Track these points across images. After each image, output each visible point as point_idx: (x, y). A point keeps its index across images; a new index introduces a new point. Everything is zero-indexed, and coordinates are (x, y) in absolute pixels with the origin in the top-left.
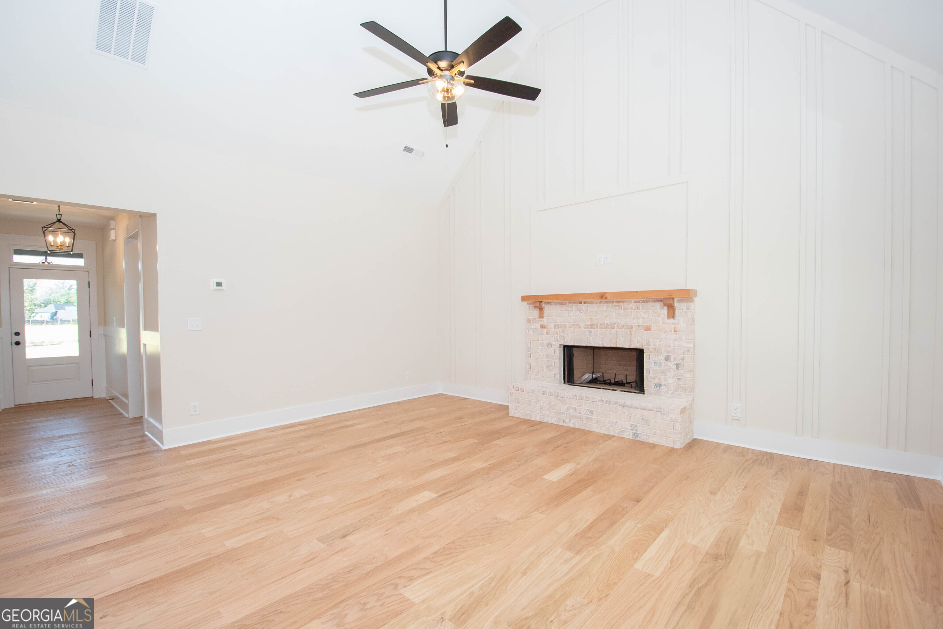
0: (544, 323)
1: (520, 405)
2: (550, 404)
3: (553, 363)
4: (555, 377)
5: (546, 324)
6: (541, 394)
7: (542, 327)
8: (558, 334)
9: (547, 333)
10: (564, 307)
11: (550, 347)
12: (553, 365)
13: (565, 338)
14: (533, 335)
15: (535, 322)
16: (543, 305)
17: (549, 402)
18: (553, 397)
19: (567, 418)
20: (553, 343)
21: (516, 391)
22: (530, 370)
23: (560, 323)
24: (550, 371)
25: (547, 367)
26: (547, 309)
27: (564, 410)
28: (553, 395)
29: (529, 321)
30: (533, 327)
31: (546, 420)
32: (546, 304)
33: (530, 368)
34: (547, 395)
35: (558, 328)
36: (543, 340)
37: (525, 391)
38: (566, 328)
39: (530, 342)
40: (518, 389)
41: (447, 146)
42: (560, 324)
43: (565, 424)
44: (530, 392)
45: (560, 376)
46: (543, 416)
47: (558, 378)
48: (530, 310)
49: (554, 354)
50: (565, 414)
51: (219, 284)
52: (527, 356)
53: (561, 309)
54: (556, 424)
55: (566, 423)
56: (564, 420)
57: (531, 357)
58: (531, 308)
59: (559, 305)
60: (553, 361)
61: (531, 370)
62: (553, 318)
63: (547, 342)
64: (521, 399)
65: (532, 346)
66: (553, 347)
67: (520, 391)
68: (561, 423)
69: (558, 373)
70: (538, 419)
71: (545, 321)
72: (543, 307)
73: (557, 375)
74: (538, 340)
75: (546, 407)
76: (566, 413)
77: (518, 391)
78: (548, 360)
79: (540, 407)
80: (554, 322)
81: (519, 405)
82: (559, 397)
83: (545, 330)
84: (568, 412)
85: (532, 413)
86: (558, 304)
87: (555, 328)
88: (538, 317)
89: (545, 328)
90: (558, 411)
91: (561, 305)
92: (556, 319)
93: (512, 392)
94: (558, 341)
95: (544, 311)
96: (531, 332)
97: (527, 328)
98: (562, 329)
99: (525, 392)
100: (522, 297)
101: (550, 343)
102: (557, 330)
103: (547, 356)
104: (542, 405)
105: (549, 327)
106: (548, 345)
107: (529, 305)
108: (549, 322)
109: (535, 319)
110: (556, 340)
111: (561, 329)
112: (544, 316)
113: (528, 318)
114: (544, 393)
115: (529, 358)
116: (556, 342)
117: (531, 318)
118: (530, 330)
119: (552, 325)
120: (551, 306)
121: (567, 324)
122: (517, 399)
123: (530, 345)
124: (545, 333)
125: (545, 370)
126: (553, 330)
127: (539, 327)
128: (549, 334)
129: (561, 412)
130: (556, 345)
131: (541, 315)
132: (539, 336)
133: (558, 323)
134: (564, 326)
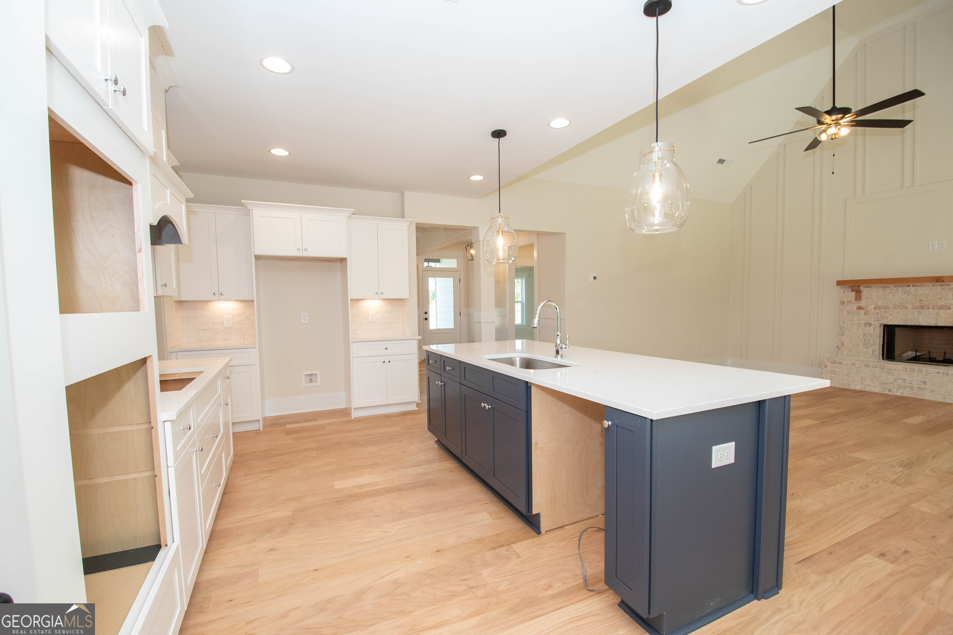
0: (861, 305)
1: (836, 376)
2: (873, 375)
3: (872, 341)
4: (873, 353)
5: (864, 306)
6: (863, 366)
7: (859, 308)
8: (879, 315)
9: (864, 314)
10: (888, 290)
11: (868, 326)
12: (872, 342)
13: (888, 318)
14: (848, 315)
15: (851, 304)
16: (862, 288)
17: (873, 373)
18: (878, 369)
19: (894, 388)
20: (873, 323)
21: (831, 364)
22: (842, 347)
23: (882, 304)
24: (867, 348)
25: (864, 344)
26: (865, 291)
27: (891, 381)
28: (878, 368)
29: (843, 303)
30: (847, 308)
31: (867, 389)
32: (864, 288)
33: (842, 345)
34: (871, 368)
35: (880, 309)
36: (859, 320)
37: (843, 363)
38: (890, 309)
39: (844, 322)
40: (834, 362)
41: (833, 173)
42: (882, 306)
43: (890, 393)
44: (850, 364)
45: (879, 353)
46: (864, 385)
47: (877, 354)
48: (844, 293)
49: (872, 332)
50: (892, 384)
51: (595, 278)
52: (839, 334)
53: (884, 292)
54: (880, 393)
55: (892, 392)
56: (890, 389)
57: (843, 335)
58: (846, 291)
59: (881, 289)
60: (872, 339)
61: (844, 347)
62: (873, 300)
63: (865, 322)
64: (837, 371)
65: (845, 326)
66: (872, 326)
67: (837, 364)
68: (886, 392)
69: (878, 350)
70: (858, 388)
71: (862, 303)
72: (861, 291)
73: (876, 351)
74: (854, 320)
75: (868, 378)
76: (894, 384)
77: (835, 363)
78: (865, 338)
79: (862, 378)
80: (875, 303)
81: (834, 376)
82: (885, 370)
83: (862, 312)
84: (896, 382)
85: (851, 383)
86: (880, 287)
87: (875, 308)
88: (854, 299)
89: (862, 309)
90: (884, 382)
91: (883, 289)
92: (877, 301)
93: (827, 365)
94: (878, 321)
95: (862, 294)
96: (846, 313)
97: (840, 310)
98: (885, 310)
99: (843, 365)
100: (837, 281)
101: (867, 323)
102: (877, 311)
103: (864, 335)
104: (863, 376)
105: (867, 308)
106: (866, 324)
107: (843, 288)
108: (867, 303)
109: (851, 301)
110: (876, 319)
111: (883, 310)
112: (862, 299)
113: (842, 300)
114: (867, 366)
115: (841, 336)
116: (877, 322)
117: (846, 301)
118: (844, 311)
119: (872, 307)
120: (871, 290)
121: (891, 306)
122: (833, 371)
123: (844, 325)
124: (863, 314)
125: (861, 347)
126: (872, 311)
127: (855, 308)
128: (867, 314)
129: (887, 383)
130: (875, 325)
131: (858, 297)
132: (855, 316)
133: (880, 304)
134: (888, 308)
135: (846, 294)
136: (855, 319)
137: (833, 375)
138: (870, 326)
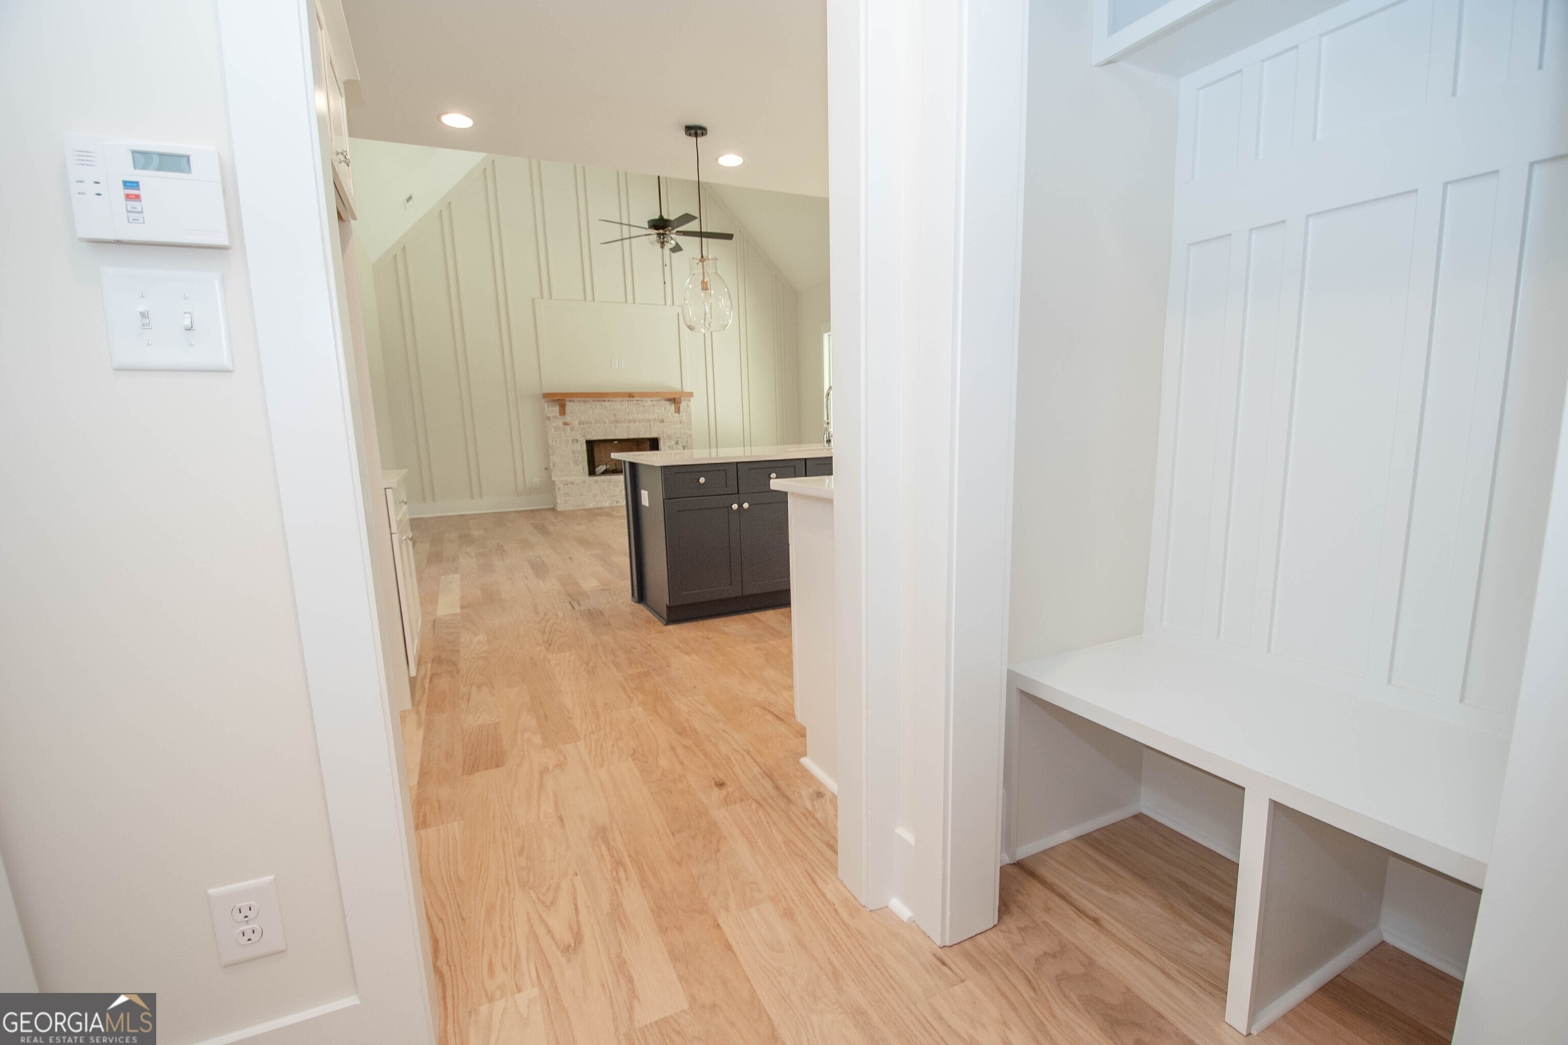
0: (565, 420)
2: (603, 490)
3: (578, 458)
4: (581, 472)
5: (568, 421)
7: (565, 424)
8: (581, 430)
9: (571, 430)
10: (588, 404)
11: (573, 443)
12: (580, 459)
13: (592, 433)
14: (555, 432)
15: (556, 419)
16: (565, 402)
17: (603, 488)
20: (579, 439)
22: (554, 468)
23: (585, 419)
24: (577, 465)
25: (573, 461)
26: (569, 406)
27: (617, 493)
29: (549, 418)
30: (554, 425)
32: (568, 402)
33: (554, 465)
35: (583, 425)
36: (566, 437)
38: (592, 424)
39: (552, 440)
42: (585, 421)
45: (587, 469)
46: (596, 502)
47: (586, 471)
49: (578, 449)
53: (585, 406)
57: (554, 455)
58: (550, 405)
60: (580, 456)
61: (556, 467)
62: (576, 415)
63: (572, 438)
64: (570, 492)
65: (554, 444)
66: (579, 442)
67: (569, 485)
69: (581, 467)
71: (568, 418)
72: (565, 405)
73: (583, 469)
75: (599, 493)
78: (571, 454)
79: (593, 494)
80: (577, 418)
83: (568, 427)
86: (582, 402)
87: (579, 424)
88: (559, 414)
89: (568, 424)
91: (584, 403)
92: (580, 415)
94: (582, 437)
95: (566, 409)
96: (553, 430)
97: (547, 426)
99: (573, 485)
100: (540, 395)
101: (575, 440)
103: (573, 452)
104: (595, 492)
105: (572, 423)
106: (571, 441)
107: (549, 402)
108: (572, 418)
109: (556, 417)
110: (579, 435)
111: (587, 426)
112: (566, 414)
113: (547, 415)
115: (552, 455)
117: (551, 416)
118: (551, 428)
119: (576, 422)
120: (574, 404)
121: (592, 421)
123: (552, 443)
124: (569, 429)
125: (572, 466)
126: (578, 426)
127: (561, 424)
128: (573, 430)
129: (615, 496)
130: (582, 441)
131: (563, 412)
132: (562, 433)
133: (583, 420)
134: (589, 423)
135: (550, 409)
136: (563, 436)
137: (567, 498)
138: (577, 442)
